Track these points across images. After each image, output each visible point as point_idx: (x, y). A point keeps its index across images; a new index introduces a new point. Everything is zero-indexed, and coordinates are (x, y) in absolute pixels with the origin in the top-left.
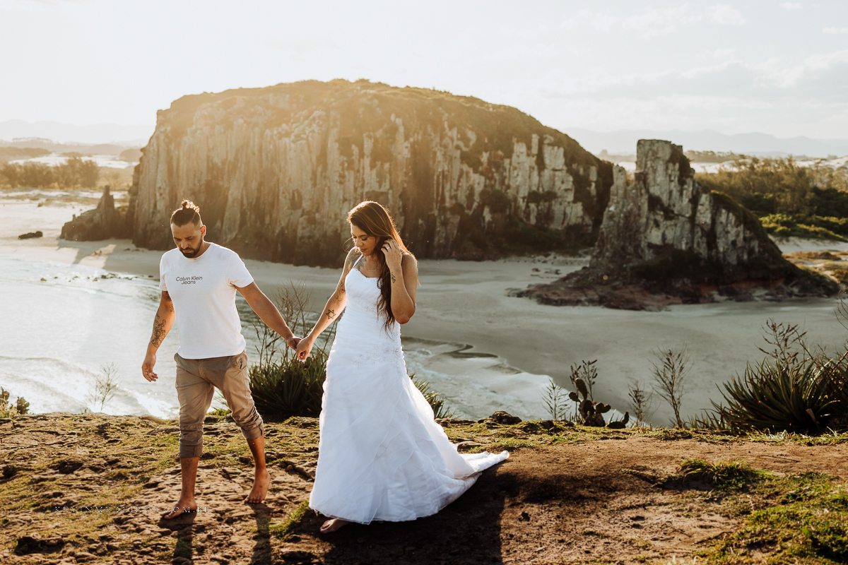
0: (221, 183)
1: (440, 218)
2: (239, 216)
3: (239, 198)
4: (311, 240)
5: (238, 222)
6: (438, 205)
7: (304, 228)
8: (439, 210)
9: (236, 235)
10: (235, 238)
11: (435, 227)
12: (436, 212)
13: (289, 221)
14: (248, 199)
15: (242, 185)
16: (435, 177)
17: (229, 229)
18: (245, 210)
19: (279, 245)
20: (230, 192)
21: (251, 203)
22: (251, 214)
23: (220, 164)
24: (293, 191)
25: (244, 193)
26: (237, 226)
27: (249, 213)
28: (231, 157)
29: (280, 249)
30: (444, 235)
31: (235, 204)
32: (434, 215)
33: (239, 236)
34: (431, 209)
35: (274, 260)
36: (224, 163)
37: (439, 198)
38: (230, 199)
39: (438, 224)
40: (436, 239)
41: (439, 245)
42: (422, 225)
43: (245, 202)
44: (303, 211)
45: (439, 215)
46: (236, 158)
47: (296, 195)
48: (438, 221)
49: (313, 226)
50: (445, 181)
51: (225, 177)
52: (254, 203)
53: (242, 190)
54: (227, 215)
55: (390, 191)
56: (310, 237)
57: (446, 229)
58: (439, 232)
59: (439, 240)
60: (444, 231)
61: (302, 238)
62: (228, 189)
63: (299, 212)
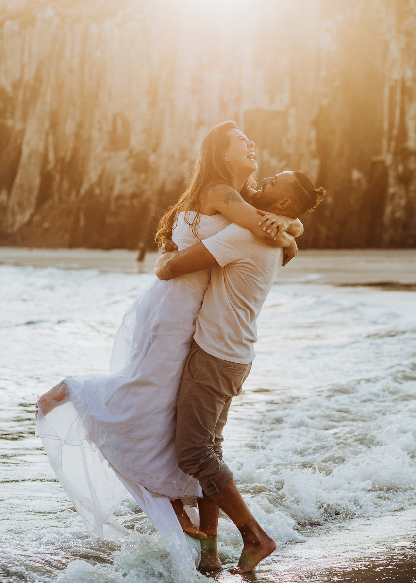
0: (10, 123)
1: (396, 169)
2: (37, 181)
3: (41, 148)
4: (135, 202)
5: (36, 192)
6: (393, 144)
7: (124, 180)
8: (395, 154)
9: (32, 216)
10: (30, 222)
11: (385, 186)
12: (388, 159)
13: (103, 170)
14: (56, 152)
15: (47, 125)
16: (386, 91)
17: (20, 205)
18: (50, 171)
19: (82, 215)
20: (26, 139)
21: (63, 159)
22: (62, 178)
23: (9, 89)
24: (115, 117)
25: (51, 139)
26: (33, 200)
27: (57, 178)
28: (29, 76)
29: (82, 222)
30: (403, 202)
31: (33, 160)
32: (383, 163)
33: (37, 218)
34: (378, 152)
35: (72, 245)
36: (16, 86)
37: (395, 132)
38: (26, 151)
39: (392, 181)
40: (388, 210)
41: (394, 222)
42: (358, 181)
43: (51, 157)
44: (131, 152)
45: (395, 164)
46: (38, 78)
47: (119, 123)
48: (392, 174)
49: (143, 176)
50: (406, 98)
51: (18, 113)
52: (67, 159)
53: (47, 135)
54: (18, 180)
55: (292, 111)
56: (134, 196)
57: (407, 190)
58: (393, 195)
59: (393, 212)
60: (402, 192)
61: (120, 197)
62: (22, 132)
63: (124, 154)
